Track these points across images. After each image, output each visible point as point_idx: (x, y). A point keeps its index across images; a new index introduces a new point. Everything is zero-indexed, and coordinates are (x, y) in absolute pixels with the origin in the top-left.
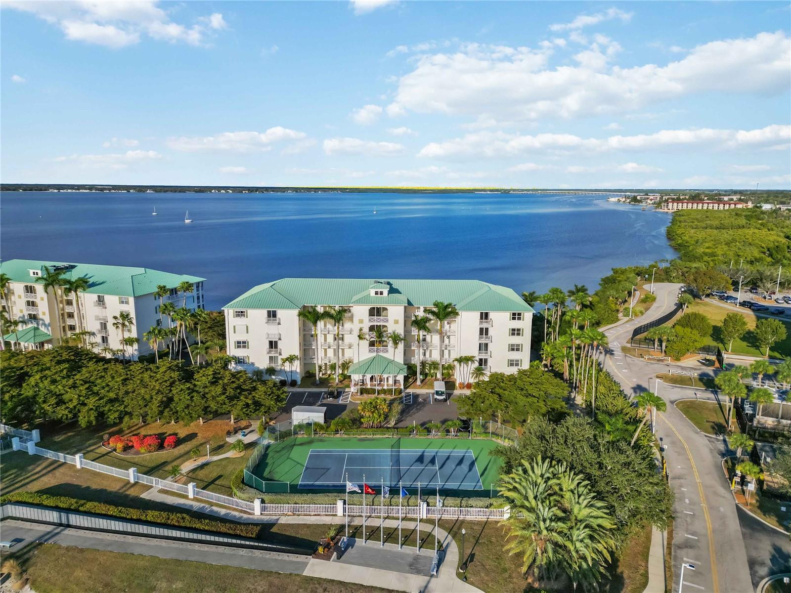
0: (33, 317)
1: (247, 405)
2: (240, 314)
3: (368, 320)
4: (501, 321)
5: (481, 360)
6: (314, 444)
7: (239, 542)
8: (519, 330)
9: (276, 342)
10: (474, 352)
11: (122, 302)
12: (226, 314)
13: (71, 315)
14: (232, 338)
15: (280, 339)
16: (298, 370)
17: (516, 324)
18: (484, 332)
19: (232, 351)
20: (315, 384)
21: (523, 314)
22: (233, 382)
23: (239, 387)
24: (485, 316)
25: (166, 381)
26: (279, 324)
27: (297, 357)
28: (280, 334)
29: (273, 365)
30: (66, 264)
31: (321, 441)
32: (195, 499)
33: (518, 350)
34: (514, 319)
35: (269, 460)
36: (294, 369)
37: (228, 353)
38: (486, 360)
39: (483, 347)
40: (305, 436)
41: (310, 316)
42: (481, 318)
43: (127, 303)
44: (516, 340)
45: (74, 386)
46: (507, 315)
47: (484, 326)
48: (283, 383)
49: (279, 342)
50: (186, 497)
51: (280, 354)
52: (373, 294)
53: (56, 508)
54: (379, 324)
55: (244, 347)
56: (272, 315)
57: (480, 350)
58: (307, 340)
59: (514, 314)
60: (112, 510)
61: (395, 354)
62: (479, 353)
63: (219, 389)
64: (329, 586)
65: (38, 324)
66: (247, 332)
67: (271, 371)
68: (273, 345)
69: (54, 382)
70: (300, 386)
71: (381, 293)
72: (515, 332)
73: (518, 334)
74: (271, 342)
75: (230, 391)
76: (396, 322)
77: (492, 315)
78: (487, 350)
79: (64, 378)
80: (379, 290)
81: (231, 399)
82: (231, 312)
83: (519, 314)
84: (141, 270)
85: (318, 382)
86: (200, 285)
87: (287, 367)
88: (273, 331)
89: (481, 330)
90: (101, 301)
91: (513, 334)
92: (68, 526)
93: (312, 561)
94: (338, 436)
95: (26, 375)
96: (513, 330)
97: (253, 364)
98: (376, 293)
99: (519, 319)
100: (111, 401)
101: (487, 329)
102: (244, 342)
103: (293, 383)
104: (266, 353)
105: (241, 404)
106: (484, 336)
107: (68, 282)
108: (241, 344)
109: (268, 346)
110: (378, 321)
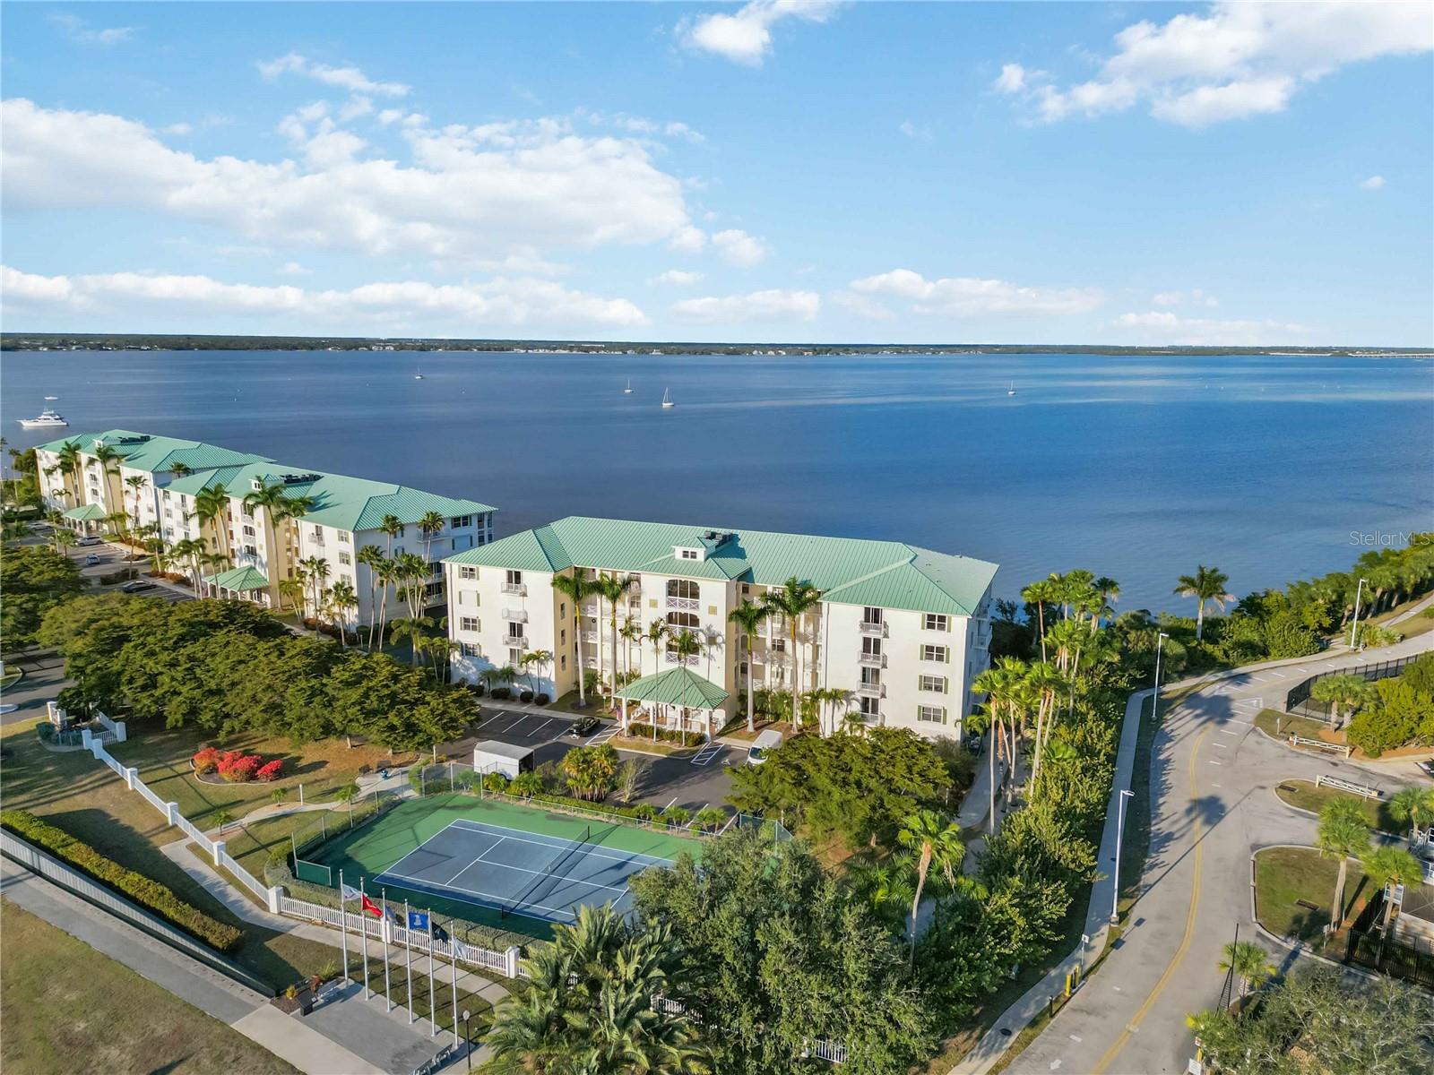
2: (470, 573)
3: (665, 602)
4: (904, 627)
5: (866, 700)
7: (197, 949)
8: (940, 650)
9: (520, 626)
10: (852, 681)
11: (342, 539)
12: (448, 571)
14: (456, 613)
15: (526, 621)
16: (553, 679)
17: (935, 638)
18: (870, 646)
19: (457, 634)
20: (576, 707)
21: (950, 618)
24: (873, 616)
26: (524, 595)
27: (549, 657)
28: (526, 613)
29: (516, 665)
30: (307, 472)
31: (490, 807)
33: (938, 689)
34: (931, 626)
36: (544, 674)
37: (451, 637)
38: (875, 702)
39: (870, 676)
42: (867, 620)
44: (934, 669)
46: (916, 618)
47: (873, 634)
48: (526, 698)
49: (525, 625)
51: (527, 648)
52: (678, 554)
54: (683, 611)
55: (474, 628)
56: (515, 578)
57: (864, 680)
58: (576, 631)
59: (931, 617)
61: (713, 668)
62: (863, 686)
65: (255, 561)
66: (479, 605)
67: (509, 674)
68: (516, 630)
70: (555, 707)
71: (694, 555)
72: (934, 653)
73: (940, 658)
74: (512, 626)
76: (713, 610)
77: (888, 615)
78: (878, 679)
80: (690, 550)
82: (456, 567)
83: (942, 619)
85: (583, 703)
86: (486, 517)
87: (534, 669)
88: (514, 605)
89: (866, 641)
90: (319, 533)
91: (930, 657)
92: (39, 873)
93: (267, 1006)
96: (930, 648)
97: (486, 658)
98: (685, 554)
99: (941, 627)
101: (877, 642)
102: (474, 621)
104: (501, 641)
106: (872, 653)
108: (470, 624)
109: (507, 631)
110: (683, 606)
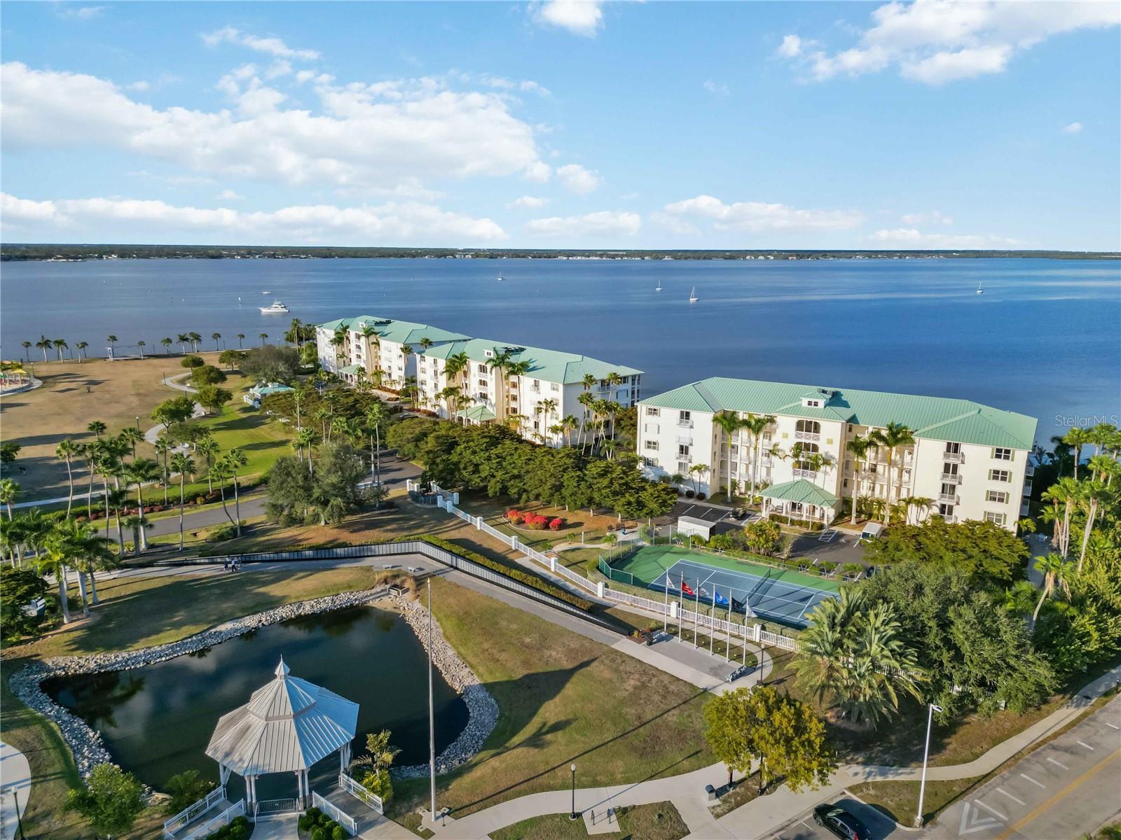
0: (484, 397)
1: (629, 503)
2: (653, 412)
3: (794, 435)
4: (978, 458)
5: (943, 506)
6: (687, 556)
7: (572, 610)
8: (1004, 473)
9: (687, 448)
10: (933, 493)
11: (554, 389)
12: (639, 410)
13: (514, 398)
14: (643, 437)
15: (691, 445)
16: (708, 483)
17: (1001, 465)
18: (950, 469)
19: (642, 451)
20: (725, 503)
21: (1014, 451)
22: (622, 478)
23: (626, 484)
24: (953, 448)
25: (560, 466)
26: (692, 427)
27: (707, 468)
28: (692, 440)
29: (682, 473)
30: (517, 346)
31: (697, 554)
32: (556, 573)
33: (1001, 500)
34: (998, 456)
35: (635, 559)
36: (703, 480)
37: (638, 453)
38: (951, 508)
39: (948, 490)
40: (683, 547)
41: (728, 422)
42: (948, 450)
43: (557, 390)
44: (999, 486)
45: (489, 459)
46: (988, 451)
47: (952, 461)
48: (690, 495)
49: (690, 448)
50: (549, 569)
51: (690, 462)
52: (804, 402)
53: (450, 552)
54: (807, 442)
55: (654, 448)
56: (686, 416)
57: (943, 492)
58: (723, 451)
59: (999, 451)
60: (488, 563)
61: (828, 480)
62: (942, 497)
63: (606, 482)
64: (627, 660)
65: (486, 403)
66: (659, 433)
67: (679, 479)
68: (684, 450)
69: (474, 453)
70: (708, 501)
71: (816, 404)
72: (998, 475)
73: (1004, 479)
74: (682, 447)
75: (616, 486)
76: (830, 442)
77: (964, 448)
78: (953, 494)
79: (482, 450)
80: (813, 400)
81: (615, 493)
82: (644, 409)
83: (1008, 452)
84: (579, 357)
85: (729, 500)
86: (637, 378)
87: (696, 476)
88: (684, 434)
89: (947, 466)
90: (536, 385)
91: (995, 478)
92: (456, 568)
93: (625, 639)
94: (718, 554)
95: (456, 444)
96: (996, 472)
97: (662, 468)
98: (810, 403)
99: (1007, 458)
100: (515, 477)
101: (955, 467)
102: (655, 443)
103: (701, 497)
104: (675, 457)
105: (623, 500)
106: (951, 474)
107: (512, 365)
108: (651, 445)
109: (678, 450)
110: (807, 438)
